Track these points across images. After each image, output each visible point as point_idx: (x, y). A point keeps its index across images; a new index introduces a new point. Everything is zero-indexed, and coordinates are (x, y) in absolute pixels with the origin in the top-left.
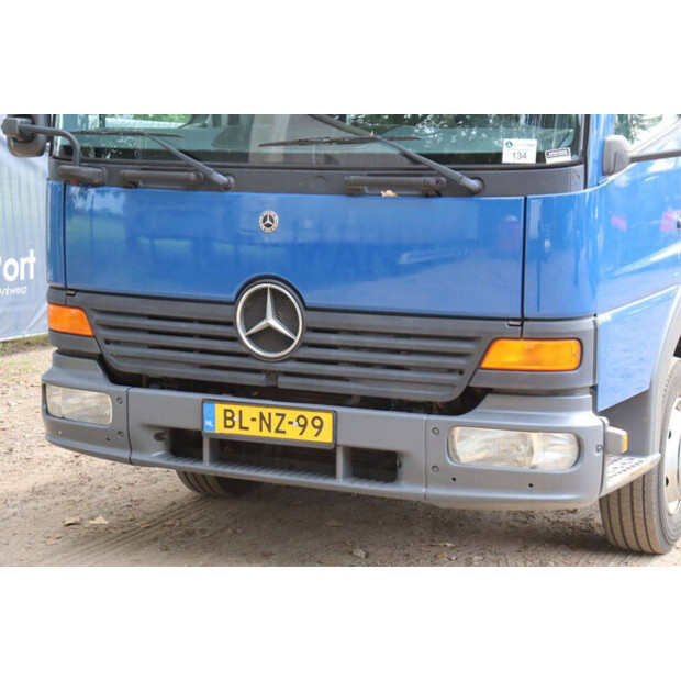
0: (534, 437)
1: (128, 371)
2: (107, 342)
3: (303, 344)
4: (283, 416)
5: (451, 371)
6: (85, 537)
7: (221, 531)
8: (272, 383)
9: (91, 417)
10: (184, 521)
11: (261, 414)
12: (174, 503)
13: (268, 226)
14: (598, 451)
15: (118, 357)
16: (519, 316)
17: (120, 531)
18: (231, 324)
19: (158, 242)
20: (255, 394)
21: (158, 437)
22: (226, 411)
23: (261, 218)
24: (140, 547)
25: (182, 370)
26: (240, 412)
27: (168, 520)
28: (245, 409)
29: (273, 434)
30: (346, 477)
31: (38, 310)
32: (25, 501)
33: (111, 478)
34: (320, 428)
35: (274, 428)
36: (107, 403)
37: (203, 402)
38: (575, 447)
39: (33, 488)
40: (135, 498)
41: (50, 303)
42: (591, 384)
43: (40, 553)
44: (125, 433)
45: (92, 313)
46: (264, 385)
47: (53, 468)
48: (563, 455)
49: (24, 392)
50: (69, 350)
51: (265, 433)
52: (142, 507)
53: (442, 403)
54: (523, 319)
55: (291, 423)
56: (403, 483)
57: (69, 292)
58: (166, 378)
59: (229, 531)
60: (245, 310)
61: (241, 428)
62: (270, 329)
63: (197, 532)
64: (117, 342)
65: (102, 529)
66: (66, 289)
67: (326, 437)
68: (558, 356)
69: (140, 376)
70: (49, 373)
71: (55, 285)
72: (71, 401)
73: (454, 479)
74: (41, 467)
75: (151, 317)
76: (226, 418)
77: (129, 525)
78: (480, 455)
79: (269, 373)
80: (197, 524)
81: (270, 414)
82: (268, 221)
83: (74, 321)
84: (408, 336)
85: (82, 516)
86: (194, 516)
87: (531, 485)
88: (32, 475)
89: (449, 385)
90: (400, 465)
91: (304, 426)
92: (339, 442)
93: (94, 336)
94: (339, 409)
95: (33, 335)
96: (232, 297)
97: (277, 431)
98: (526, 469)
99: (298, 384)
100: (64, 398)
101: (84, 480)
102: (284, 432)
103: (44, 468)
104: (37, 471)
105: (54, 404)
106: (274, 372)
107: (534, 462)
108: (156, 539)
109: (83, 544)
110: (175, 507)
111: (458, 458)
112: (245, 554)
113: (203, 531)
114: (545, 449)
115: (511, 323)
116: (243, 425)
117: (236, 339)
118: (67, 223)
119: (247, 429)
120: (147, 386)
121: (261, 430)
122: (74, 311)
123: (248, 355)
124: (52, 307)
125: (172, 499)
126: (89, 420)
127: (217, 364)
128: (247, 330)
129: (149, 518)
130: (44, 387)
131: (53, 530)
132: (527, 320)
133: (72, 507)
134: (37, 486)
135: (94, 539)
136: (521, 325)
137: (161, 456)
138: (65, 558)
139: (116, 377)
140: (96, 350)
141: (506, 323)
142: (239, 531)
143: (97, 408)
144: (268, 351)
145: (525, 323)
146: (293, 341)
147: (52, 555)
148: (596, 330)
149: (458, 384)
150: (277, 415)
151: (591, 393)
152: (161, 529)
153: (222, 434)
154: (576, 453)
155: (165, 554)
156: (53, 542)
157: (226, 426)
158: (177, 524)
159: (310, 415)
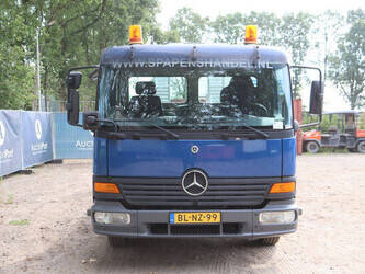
3: (208, 190)
4: (201, 215)
5: (259, 195)
8: (195, 204)
11: (193, 215)
16: (281, 176)
22: (179, 215)
23: (192, 148)
28: (186, 214)
29: (198, 222)
30: (223, 233)
34: (216, 218)
35: (198, 219)
36: (128, 216)
37: (169, 213)
38: (294, 215)
46: (192, 205)
48: (291, 218)
51: (194, 222)
55: (204, 217)
60: (185, 180)
62: (195, 186)
66: (107, 177)
76: (179, 218)
81: (196, 215)
82: (195, 149)
89: (259, 199)
91: (210, 218)
92: (222, 222)
93: (121, 193)
94: (223, 211)
96: (181, 176)
102: (202, 221)
106: (196, 200)
115: (278, 178)
117: (182, 190)
119: (187, 221)
128: (186, 187)
136: (281, 179)
140: (122, 198)
144: (194, 193)
146: (204, 189)
149: (262, 198)
153: (177, 223)
157: (179, 221)
159: (212, 214)
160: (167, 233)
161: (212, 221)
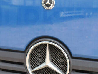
13: (48, 5)
18: (23, 64)
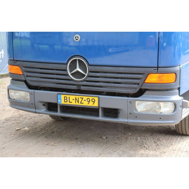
0: (161, 104)
1: (34, 85)
2: (27, 76)
3: (88, 76)
4: (83, 98)
5: (135, 84)
6: (22, 134)
7: (62, 131)
8: (79, 88)
9: (23, 99)
10: (51, 128)
11: (76, 98)
12: (48, 123)
13: (77, 39)
14: (180, 107)
15: (31, 81)
16: (157, 66)
17: (32, 132)
18: (66, 70)
19: (40, 46)
20: (73, 91)
21: (44, 105)
22: (65, 97)
23: (75, 37)
24: (39, 137)
25: (50, 85)
26: (69, 97)
27: (46, 128)
28: (70, 96)
29: (80, 104)
30: (102, 116)
31: (5, 66)
32: (4, 123)
33: (28, 115)
34: (94, 102)
35: (80, 102)
36: (28, 95)
37: (57, 95)
38: (174, 106)
39: (6, 119)
40: (36, 121)
41: (9, 65)
42: (178, 87)
43: (9, 139)
44: (34, 104)
45: (22, 67)
46: (76, 89)
47: (11, 112)
48: (170, 109)
49: (2, 90)
50: (15, 79)
51: (77, 104)
52: (38, 124)
53: (132, 94)
54: (158, 67)
55: (85, 100)
56: (120, 118)
57: (15, 61)
58: (46, 87)
59: (65, 131)
60: (70, 66)
61: (70, 102)
62: (78, 72)
63: (55, 132)
64: (30, 76)
65: (27, 131)
66: (14, 60)
67: (96, 105)
68: (168, 78)
69: (38, 86)
70: (10, 86)
71: (10, 59)
72: (17, 94)
73: (136, 117)
74: (8, 112)
75: (41, 69)
76: (65, 99)
77: (35, 130)
78: (144, 110)
79: (78, 85)
80: (55, 129)
81: (78, 98)
82: (77, 38)
83: (17, 70)
84: (121, 73)
85: (21, 127)
86: (54, 127)
87: (160, 118)
88: (5, 115)
89: (135, 88)
90: (119, 113)
91: (89, 102)
92: (100, 106)
93: (23, 75)
94: (100, 96)
95: (4, 73)
96: (66, 62)
97: (81, 103)
98: (158, 113)
99: (87, 89)
100: (14, 93)
101: (21, 116)
102: (83, 103)
103: (9, 112)
104: (7, 113)
105: (12, 95)
106: (79, 85)
107: (161, 111)
108: (43, 134)
109: (21, 136)
110: (48, 124)
111: (137, 111)
112: (70, 138)
113: (57, 131)
114: (165, 107)
115: (154, 68)
116: (70, 101)
117: (67, 75)
118: (13, 41)
119: (71, 102)
120: (40, 90)
121: (76, 103)
122: (17, 67)
123: (71, 80)
124: (10, 66)
125: (47, 122)
126: (23, 100)
127: (61, 83)
128: (71, 72)
129: (41, 128)
130: (8, 90)
131: (13, 132)
132: (159, 67)
133: (18, 124)
134: (7, 118)
135: (25, 134)
136: (157, 69)
137: (45, 111)
138: (16, 141)
139: (30, 87)
140: (24, 79)
141: (153, 68)
142: (68, 131)
143: (25, 96)
144: (77, 78)
145: (159, 68)
146: (85, 75)
147: (13, 140)
148: (180, 70)
149: (138, 88)
150: (81, 98)
151: (178, 90)
152: (44, 131)
153: (63, 104)
154: (174, 108)
155: (46, 139)
156: (13, 136)
157: (65, 102)
158: (49, 129)
159: (91, 98)
160: (57, 111)
161: (91, 104)
